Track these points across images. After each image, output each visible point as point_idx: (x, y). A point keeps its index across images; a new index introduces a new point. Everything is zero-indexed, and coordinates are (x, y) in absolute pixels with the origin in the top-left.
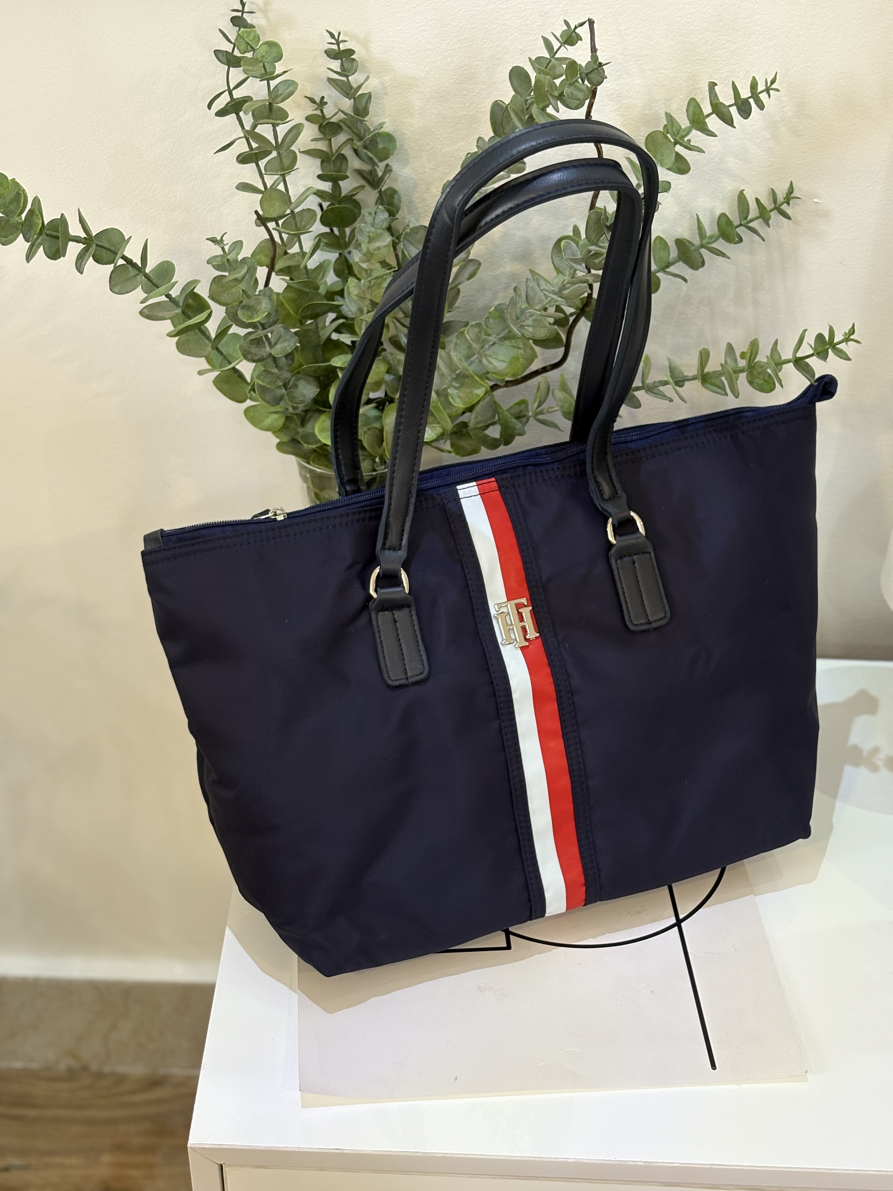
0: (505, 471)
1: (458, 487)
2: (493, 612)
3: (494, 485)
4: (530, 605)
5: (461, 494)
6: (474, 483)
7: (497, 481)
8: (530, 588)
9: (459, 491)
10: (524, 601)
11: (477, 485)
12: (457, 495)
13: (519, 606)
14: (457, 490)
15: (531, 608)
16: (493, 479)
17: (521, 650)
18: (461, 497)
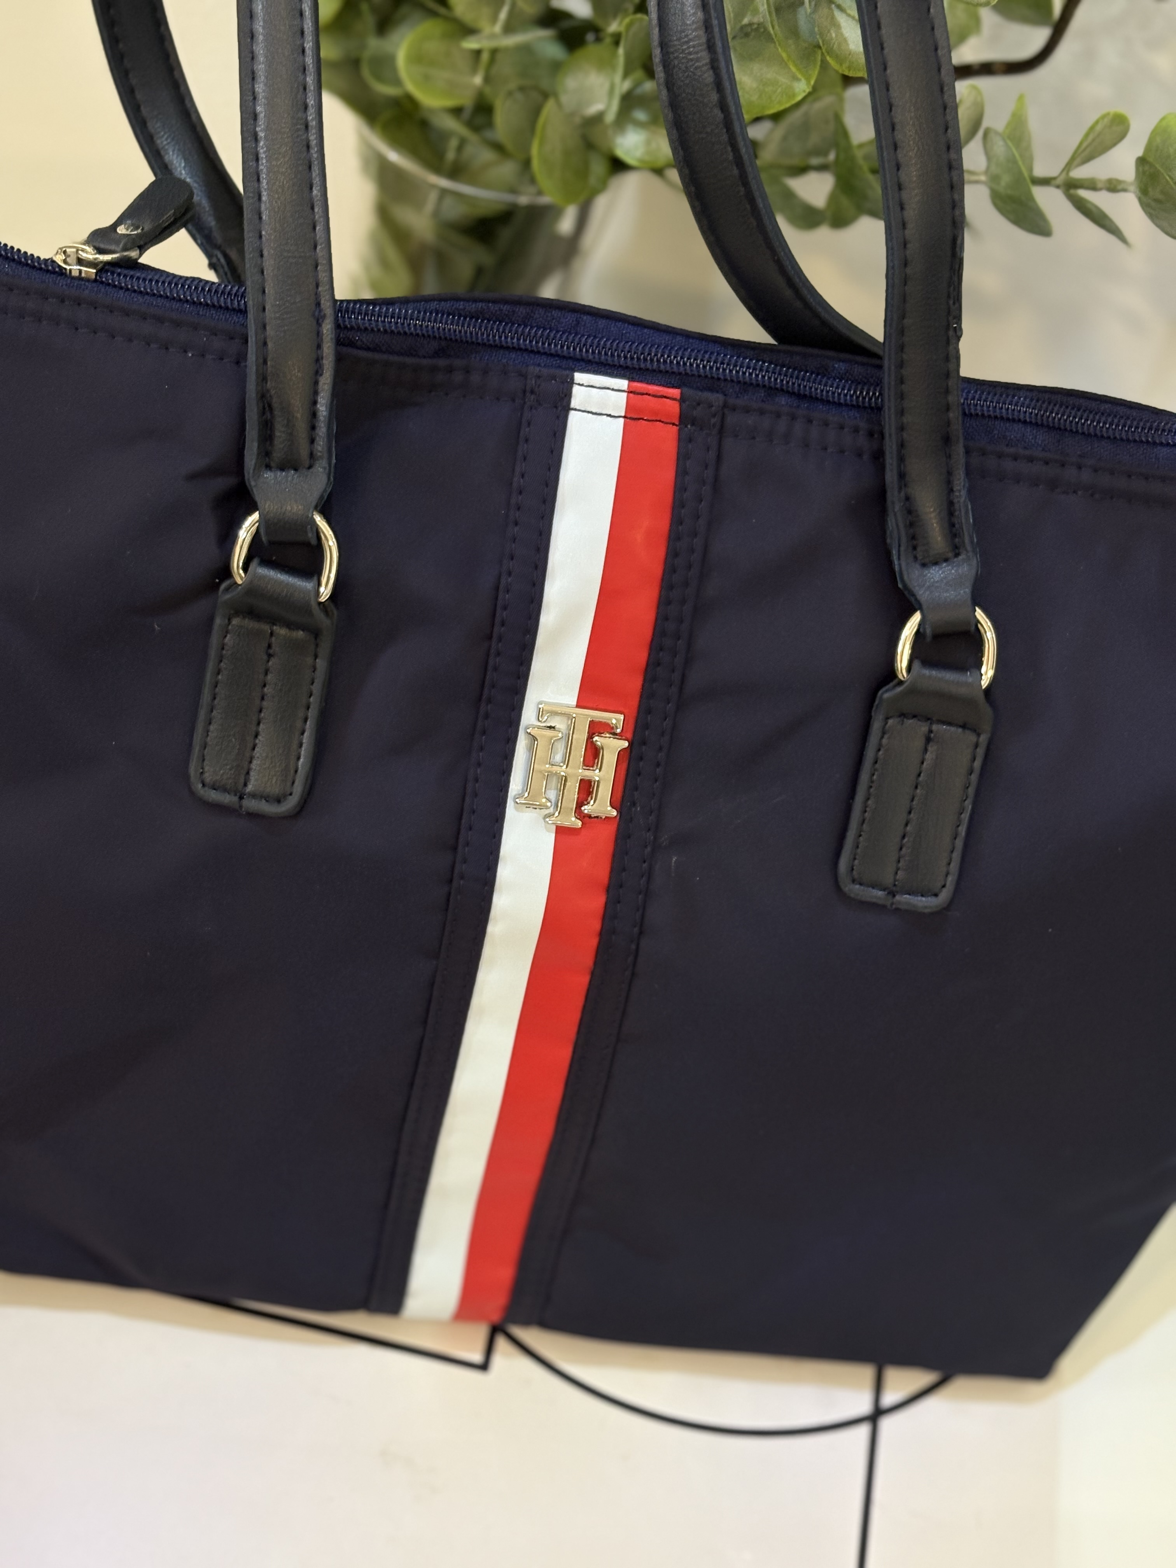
0: (712, 383)
1: (579, 377)
2: (528, 716)
3: (674, 408)
4: (629, 735)
5: (579, 396)
6: (623, 384)
7: (682, 400)
8: (647, 694)
9: (576, 389)
10: (616, 719)
11: (629, 392)
12: (568, 395)
13: (596, 728)
14: (572, 382)
15: (626, 744)
16: (675, 392)
17: (557, 833)
18: (574, 403)
